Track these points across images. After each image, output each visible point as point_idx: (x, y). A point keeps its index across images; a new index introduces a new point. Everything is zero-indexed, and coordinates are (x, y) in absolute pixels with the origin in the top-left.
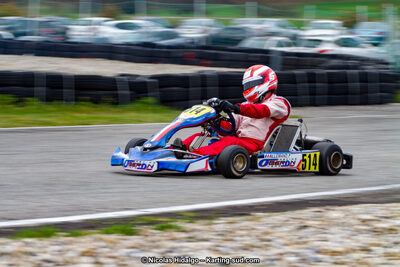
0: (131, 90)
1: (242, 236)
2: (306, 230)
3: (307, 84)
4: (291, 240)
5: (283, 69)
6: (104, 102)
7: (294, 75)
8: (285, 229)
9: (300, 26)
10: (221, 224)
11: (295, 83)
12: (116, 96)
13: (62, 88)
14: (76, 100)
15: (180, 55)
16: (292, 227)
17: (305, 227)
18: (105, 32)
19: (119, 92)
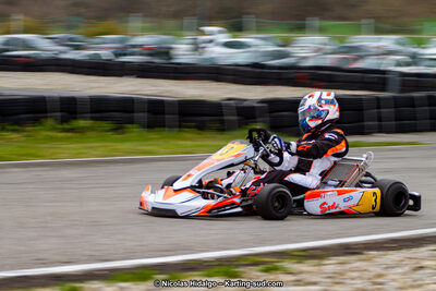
0: (238, 115)
1: (353, 279)
2: (421, 272)
3: (427, 108)
4: (405, 282)
5: (402, 91)
6: (210, 129)
7: (413, 98)
8: (400, 270)
9: (421, 43)
10: (331, 265)
11: (414, 106)
12: (222, 122)
13: (164, 114)
14: (180, 127)
15: (292, 76)
16: (407, 269)
17: (421, 268)
18: (212, 52)
19: (225, 118)
